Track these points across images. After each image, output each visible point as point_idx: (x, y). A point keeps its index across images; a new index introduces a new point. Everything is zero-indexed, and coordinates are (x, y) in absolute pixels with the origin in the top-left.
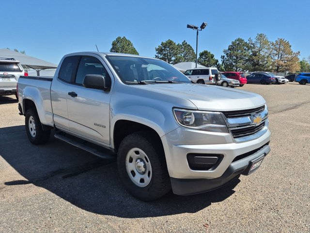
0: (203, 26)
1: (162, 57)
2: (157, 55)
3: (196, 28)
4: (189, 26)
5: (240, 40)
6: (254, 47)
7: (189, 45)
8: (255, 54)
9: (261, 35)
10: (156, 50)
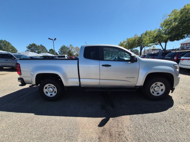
0: (55, 39)
1: (30, 50)
2: (28, 49)
3: (53, 40)
4: (49, 39)
5: (64, 46)
6: (69, 49)
7: (44, 46)
8: (70, 51)
9: (71, 45)
10: (27, 47)
